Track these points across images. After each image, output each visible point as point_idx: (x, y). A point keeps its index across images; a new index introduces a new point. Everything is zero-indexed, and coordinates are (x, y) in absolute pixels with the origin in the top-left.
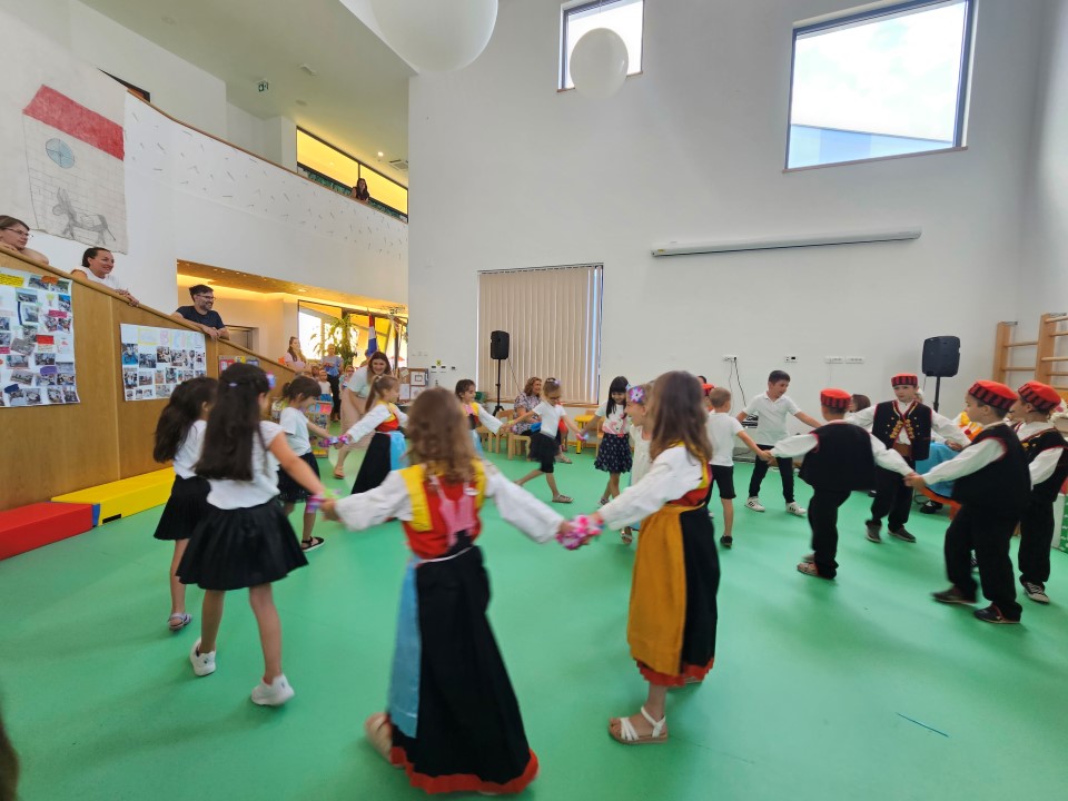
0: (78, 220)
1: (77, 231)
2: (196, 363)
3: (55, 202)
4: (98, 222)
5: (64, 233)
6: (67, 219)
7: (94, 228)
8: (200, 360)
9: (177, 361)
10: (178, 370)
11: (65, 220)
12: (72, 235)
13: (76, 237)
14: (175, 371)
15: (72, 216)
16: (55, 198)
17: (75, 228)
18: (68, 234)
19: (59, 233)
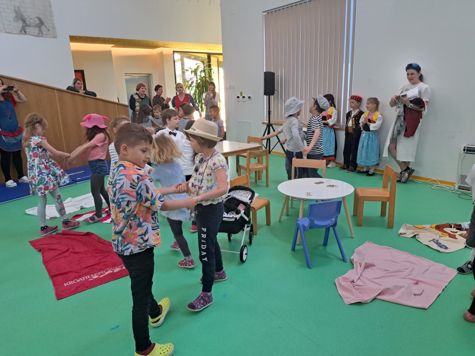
0: (28, 23)
1: (28, 29)
3: (14, 15)
4: (38, 22)
5: (21, 32)
6: (22, 23)
7: (36, 26)
11: (20, 24)
12: (25, 32)
13: (27, 33)
15: (24, 21)
16: (14, 13)
17: (27, 28)
18: (23, 32)
19: (18, 32)
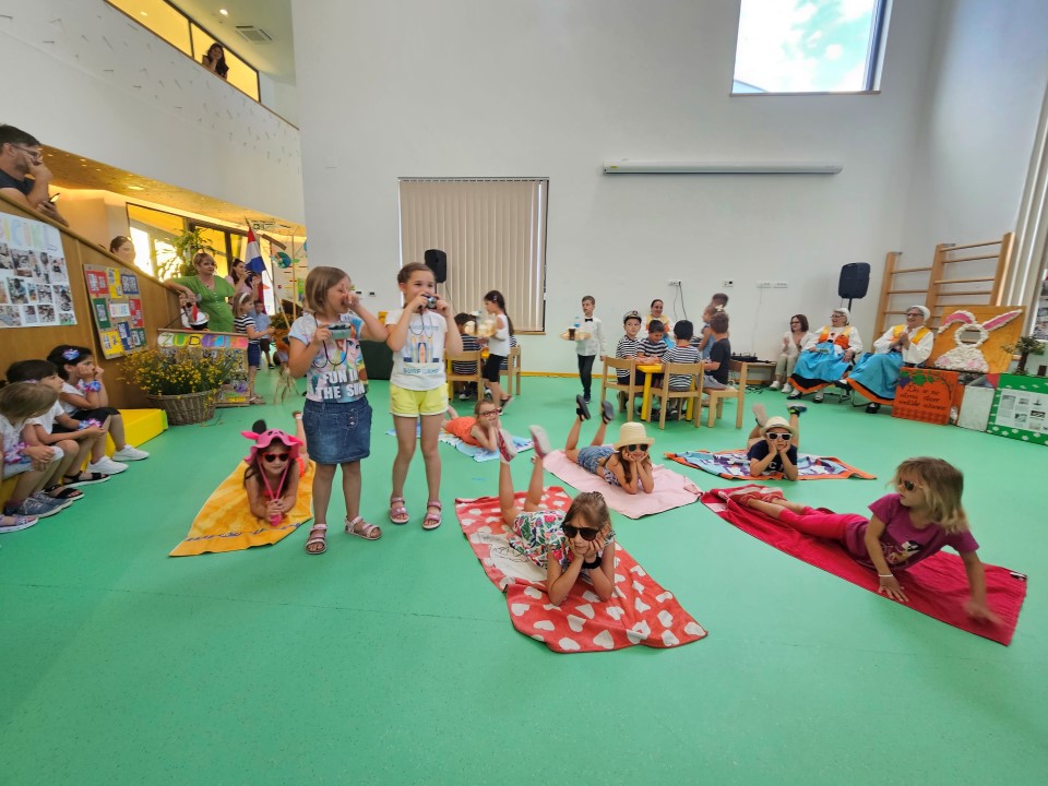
2: (52, 274)
8: (57, 269)
9: (24, 268)
10: (26, 282)
14: (24, 284)
